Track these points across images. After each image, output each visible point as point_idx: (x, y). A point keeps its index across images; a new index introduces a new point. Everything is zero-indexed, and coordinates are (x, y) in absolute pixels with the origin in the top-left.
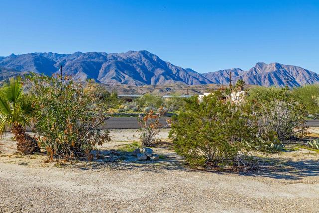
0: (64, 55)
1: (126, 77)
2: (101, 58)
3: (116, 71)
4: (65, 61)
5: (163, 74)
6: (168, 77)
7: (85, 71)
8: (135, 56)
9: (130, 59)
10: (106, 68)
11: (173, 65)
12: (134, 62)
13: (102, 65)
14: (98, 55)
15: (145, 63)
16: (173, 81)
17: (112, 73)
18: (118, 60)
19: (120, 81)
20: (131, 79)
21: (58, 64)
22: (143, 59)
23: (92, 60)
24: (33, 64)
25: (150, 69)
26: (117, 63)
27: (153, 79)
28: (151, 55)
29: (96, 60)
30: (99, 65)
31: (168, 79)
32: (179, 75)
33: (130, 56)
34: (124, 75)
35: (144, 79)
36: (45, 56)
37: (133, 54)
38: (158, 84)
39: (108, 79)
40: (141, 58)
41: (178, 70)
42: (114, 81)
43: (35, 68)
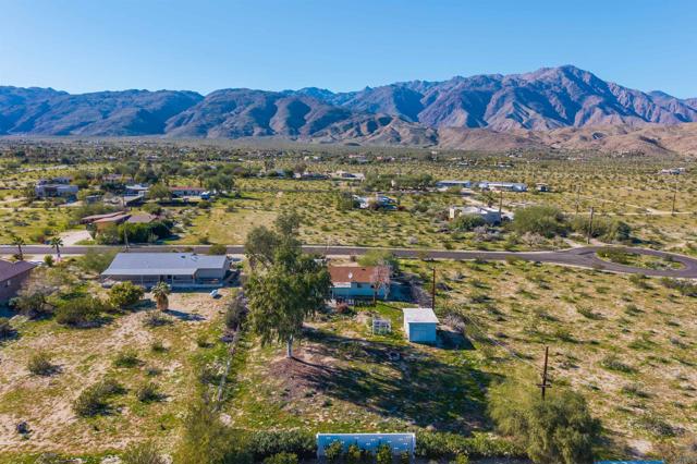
0: (437, 83)
1: (532, 112)
2: (493, 83)
3: (514, 104)
4: (436, 93)
5: (601, 106)
6: (609, 110)
7: (465, 107)
8: (549, 76)
9: (541, 83)
10: (498, 101)
11: (621, 88)
12: (548, 87)
13: (493, 97)
14: (487, 79)
15: (568, 87)
16: (617, 117)
17: (508, 107)
18: (521, 85)
19: (521, 120)
20: (539, 117)
21: (427, 97)
22: (565, 81)
23: (478, 89)
24: (392, 100)
25: (574, 98)
26: (517, 91)
27: (579, 116)
28: (581, 72)
29: (483, 88)
30: (487, 96)
31: (608, 114)
32: (632, 106)
33: (542, 76)
34: (529, 111)
35: (563, 115)
36: (409, 87)
37: (547, 74)
38: (588, 122)
39: (500, 120)
40: (560, 79)
41: (631, 96)
42: (511, 120)
43: (394, 106)
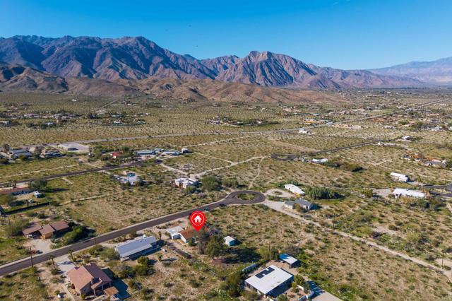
0: (52, 39)
1: (124, 65)
2: (95, 44)
3: (112, 59)
4: (54, 47)
5: (162, 63)
6: (167, 65)
7: (79, 60)
8: (131, 42)
9: (126, 46)
10: (101, 56)
11: (171, 53)
12: (131, 49)
13: (98, 53)
14: (91, 41)
15: (143, 50)
16: (172, 70)
17: (108, 61)
18: (115, 47)
19: (118, 70)
20: (129, 68)
21: (46, 50)
22: (141, 46)
23: (85, 47)
24: (17, 51)
25: (148, 57)
26: (113, 51)
27: (151, 68)
28: (149, 41)
29: (89, 47)
30: (93, 53)
31: (167, 68)
32: (177, 63)
33: (127, 42)
34: (122, 63)
35: (142, 67)
36: (29, 40)
37: (129, 41)
38: (157, 72)
39: (104, 70)
40: (137, 44)
41: (177, 57)
42: (112, 70)
43: (20, 55)
